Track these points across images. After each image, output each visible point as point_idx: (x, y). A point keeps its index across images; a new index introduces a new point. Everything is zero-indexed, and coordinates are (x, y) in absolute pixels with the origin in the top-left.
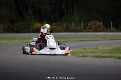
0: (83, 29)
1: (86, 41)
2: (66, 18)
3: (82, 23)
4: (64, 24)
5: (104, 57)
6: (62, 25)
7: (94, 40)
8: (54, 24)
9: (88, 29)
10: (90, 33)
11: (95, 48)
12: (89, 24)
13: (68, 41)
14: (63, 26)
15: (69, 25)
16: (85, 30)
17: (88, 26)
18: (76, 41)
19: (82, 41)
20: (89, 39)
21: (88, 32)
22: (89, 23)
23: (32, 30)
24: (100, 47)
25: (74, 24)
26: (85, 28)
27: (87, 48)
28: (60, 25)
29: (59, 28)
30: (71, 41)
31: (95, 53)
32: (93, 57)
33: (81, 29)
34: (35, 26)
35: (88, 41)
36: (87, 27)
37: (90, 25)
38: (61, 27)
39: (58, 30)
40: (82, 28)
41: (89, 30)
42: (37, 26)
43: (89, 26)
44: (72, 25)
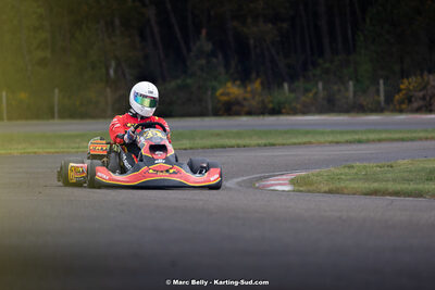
0: (383, 103)
1: (373, 141)
2: (327, 65)
3: (381, 82)
4: (320, 85)
5: (397, 194)
6: (314, 91)
7: (402, 140)
8: (286, 86)
9: (402, 102)
10: (402, 117)
11: (389, 163)
12: (402, 87)
13: (310, 143)
14: (316, 93)
15: (336, 88)
16: (390, 105)
17: (400, 90)
18: (337, 143)
19: (360, 142)
20: (384, 136)
21: (401, 111)
22: (405, 81)
23: (210, 107)
24: (405, 161)
25: (355, 86)
26: (389, 99)
27: (358, 164)
28: (307, 91)
29: (303, 98)
30: (320, 144)
31: (376, 180)
32: (354, 194)
33: (379, 103)
34: (222, 94)
35: (380, 141)
36: (397, 97)
37: (408, 89)
38: (311, 95)
39: (299, 106)
40: (382, 98)
41: (404, 106)
42: (228, 94)
43: (404, 92)
44: (347, 90)
